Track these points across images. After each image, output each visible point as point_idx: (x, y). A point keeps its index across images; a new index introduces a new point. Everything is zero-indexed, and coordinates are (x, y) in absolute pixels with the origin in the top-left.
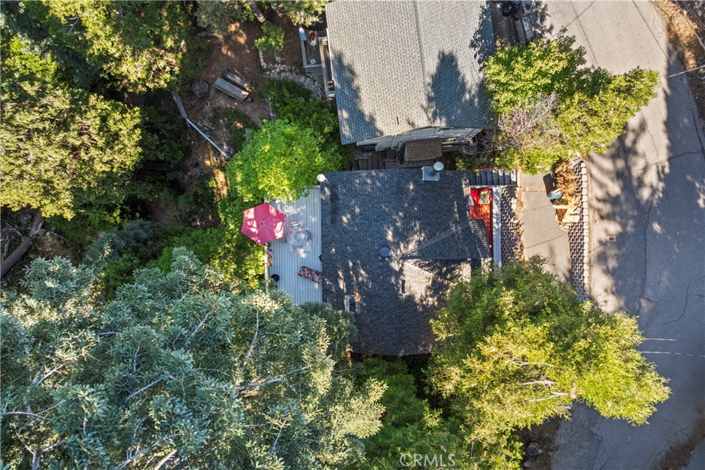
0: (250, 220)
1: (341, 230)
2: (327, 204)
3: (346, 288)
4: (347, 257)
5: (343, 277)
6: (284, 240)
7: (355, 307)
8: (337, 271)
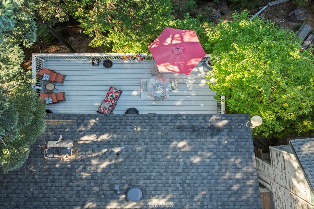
0: (182, 37)
1: (169, 137)
2: (206, 121)
3: (84, 144)
4: (129, 144)
5: (99, 139)
6: (155, 73)
7: (54, 154)
8: (109, 132)
